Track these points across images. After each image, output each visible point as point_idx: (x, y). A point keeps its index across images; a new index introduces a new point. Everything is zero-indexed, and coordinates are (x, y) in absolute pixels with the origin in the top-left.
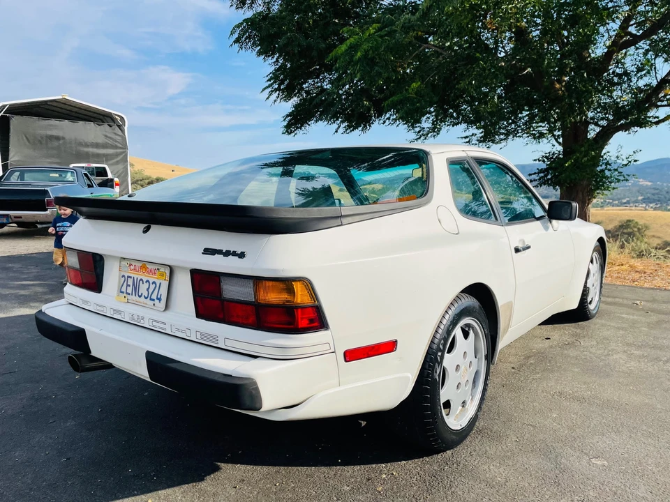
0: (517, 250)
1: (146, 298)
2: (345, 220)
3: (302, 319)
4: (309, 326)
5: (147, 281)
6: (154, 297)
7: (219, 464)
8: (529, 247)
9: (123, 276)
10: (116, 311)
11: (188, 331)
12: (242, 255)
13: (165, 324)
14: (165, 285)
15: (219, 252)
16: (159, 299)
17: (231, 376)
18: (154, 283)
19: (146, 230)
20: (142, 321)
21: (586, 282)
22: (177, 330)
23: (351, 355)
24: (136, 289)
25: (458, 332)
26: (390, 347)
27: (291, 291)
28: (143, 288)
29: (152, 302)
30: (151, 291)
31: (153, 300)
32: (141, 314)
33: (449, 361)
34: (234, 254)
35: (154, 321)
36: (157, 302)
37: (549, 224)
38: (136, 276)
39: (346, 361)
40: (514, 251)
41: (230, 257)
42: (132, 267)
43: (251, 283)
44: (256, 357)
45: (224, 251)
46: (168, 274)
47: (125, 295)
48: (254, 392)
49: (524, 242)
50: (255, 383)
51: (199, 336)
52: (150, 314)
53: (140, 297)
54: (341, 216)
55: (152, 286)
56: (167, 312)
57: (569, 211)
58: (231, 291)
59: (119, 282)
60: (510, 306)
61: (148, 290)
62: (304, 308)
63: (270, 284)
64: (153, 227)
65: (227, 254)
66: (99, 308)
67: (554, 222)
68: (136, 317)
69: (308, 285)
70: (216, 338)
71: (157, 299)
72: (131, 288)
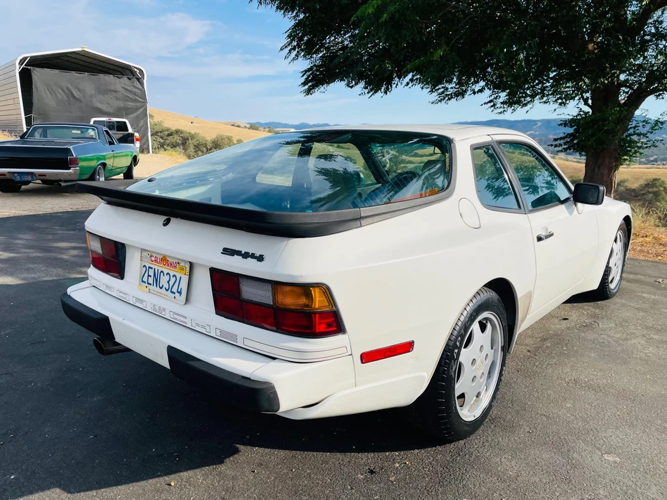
0: (539, 239)
1: (167, 290)
2: (363, 222)
3: (319, 324)
4: (327, 330)
5: (168, 274)
6: (175, 290)
7: (238, 446)
8: (551, 235)
9: (144, 266)
10: (138, 299)
11: (207, 328)
12: (260, 258)
13: (185, 318)
14: (185, 279)
15: (238, 253)
16: (180, 293)
17: (249, 379)
18: (174, 276)
19: (167, 223)
20: (164, 313)
21: (608, 263)
22: (197, 325)
23: (367, 357)
24: (157, 280)
25: (475, 327)
26: (407, 347)
27: (309, 295)
28: (164, 280)
29: (173, 295)
30: (171, 283)
31: (174, 293)
32: (163, 306)
33: (465, 356)
34: (253, 256)
35: (175, 313)
36: (177, 295)
37: (574, 206)
38: (157, 268)
39: (362, 363)
40: (536, 240)
41: (249, 259)
42: (153, 259)
43: (269, 287)
44: (274, 359)
45: (243, 252)
46: (188, 269)
47: (146, 284)
48: (272, 396)
49: (547, 229)
50: (273, 388)
51: (218, 333)
52: (172, 305)
53: (161, 288)
54: (361, 218)
55: (173, 280)
56: (188, 306)
57: (596, 195)
58: (250, 292)
59: (141, 271)
60: (529, 296)
61: (168, 282)
62: (322, 314)
63: (288, 289)
64: (173, 219)
65: (246, 255)
66: (122, 295)
67: (579, 205)
68: (157, 308)
69: (326, 291)
70: (235, 337)
71: (178, 292)
72: (152, 279)
